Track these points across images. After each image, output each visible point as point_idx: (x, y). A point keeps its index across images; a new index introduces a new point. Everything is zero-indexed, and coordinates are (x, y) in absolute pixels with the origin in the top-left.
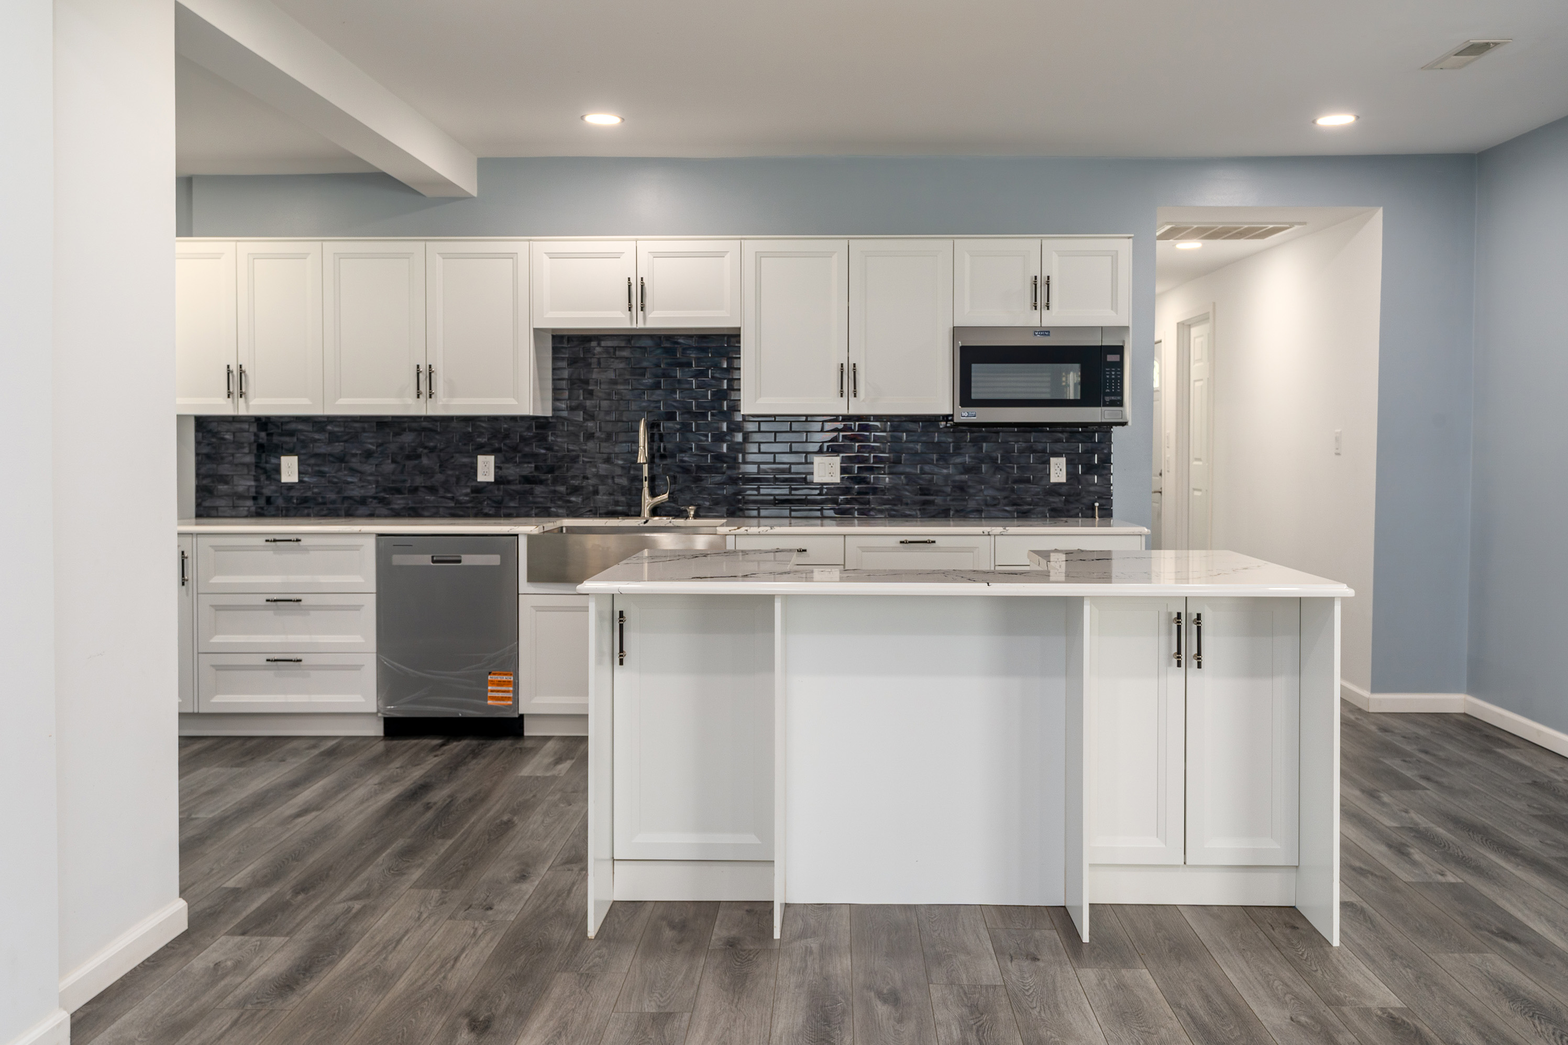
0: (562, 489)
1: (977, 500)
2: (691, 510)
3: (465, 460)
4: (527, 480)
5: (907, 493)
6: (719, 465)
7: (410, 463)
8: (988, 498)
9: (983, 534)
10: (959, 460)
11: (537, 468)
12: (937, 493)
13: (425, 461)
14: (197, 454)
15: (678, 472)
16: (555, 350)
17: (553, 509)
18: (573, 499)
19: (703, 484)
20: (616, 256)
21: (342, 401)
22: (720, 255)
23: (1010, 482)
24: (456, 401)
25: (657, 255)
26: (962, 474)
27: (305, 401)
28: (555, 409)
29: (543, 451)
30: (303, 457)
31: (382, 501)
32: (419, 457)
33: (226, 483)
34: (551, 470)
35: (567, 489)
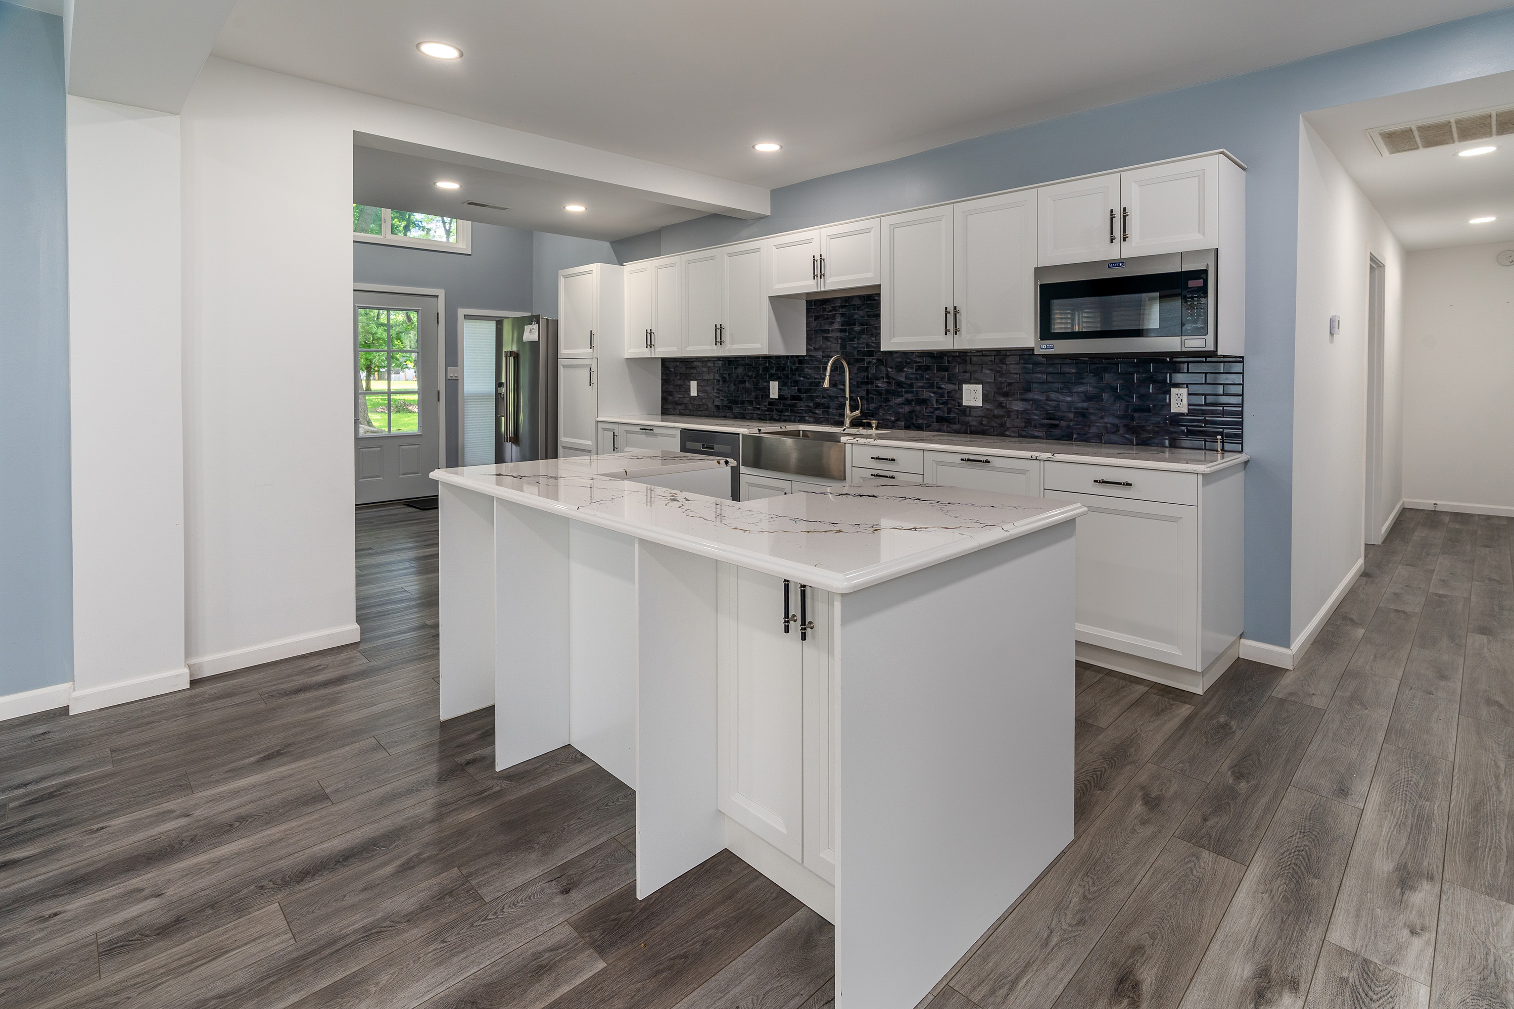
0: (811, 404)
1: (1097, 426)
2: (874, 423)
3: (765, 384)
4: (794, 398)
5: (1036, 417)
6: (900, 390)
7: (741, 386)
8: (1108, 425)
9: (1031, 459)
10: (1081, 389)
11: (799, 390)
12: (1061, 419)
13: (747, 385)
14: (662, 379)
15: (875, 395)
16: (808, 311)
17: (807, 418)
18: (817, 412)
19: (891, 403)
20: (809, 241)
21: (689, 348)
22: (867, 231)
23: (1130, 411)
24: (735, 346)
25: (832, 237)
26: (1084, 401)
27: (675, 349)
28: (808, 350)
29: (802, 379)
30: (699, 381)
31: (730, 408)
32: (745, 382)
33: (672, 395)
34: (807, 391)
35: (814, 404)
